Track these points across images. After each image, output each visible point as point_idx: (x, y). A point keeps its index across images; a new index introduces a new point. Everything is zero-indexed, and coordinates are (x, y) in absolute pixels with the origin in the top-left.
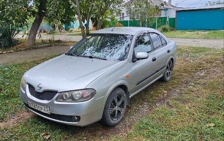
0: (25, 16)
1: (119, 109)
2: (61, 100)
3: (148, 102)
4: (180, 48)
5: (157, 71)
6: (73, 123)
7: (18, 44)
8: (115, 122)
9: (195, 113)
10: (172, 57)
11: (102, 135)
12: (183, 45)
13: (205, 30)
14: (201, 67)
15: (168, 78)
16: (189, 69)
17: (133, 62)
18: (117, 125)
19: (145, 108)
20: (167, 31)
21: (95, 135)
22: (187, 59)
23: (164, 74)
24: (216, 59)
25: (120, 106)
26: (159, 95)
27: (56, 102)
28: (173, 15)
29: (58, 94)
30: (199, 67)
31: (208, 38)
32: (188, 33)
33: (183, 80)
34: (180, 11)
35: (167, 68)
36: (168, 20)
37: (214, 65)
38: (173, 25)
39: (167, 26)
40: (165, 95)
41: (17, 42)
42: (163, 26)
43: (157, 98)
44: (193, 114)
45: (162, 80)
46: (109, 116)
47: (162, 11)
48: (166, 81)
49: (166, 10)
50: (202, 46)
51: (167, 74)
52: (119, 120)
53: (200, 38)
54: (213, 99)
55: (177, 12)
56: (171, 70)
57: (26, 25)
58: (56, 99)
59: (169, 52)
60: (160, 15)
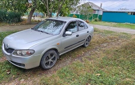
0: (27, 8)
1: (52, 61)
2: (16, 54)
3: (72, 57)
4: (99, 30)
5: (79, 42)
6: (22, 67)
7: (23, 21)
8: (49, 67)
9: (93, 66)
10: (90, 35)
11: (39, 74)
12: (102, 29)
13: (116, 22)
14: (106, 41)
15: (86, 46)
16: (100, 41)
17: (63, 36)
18: (50, 69)
19: (68, 61)
20: (97, 21)
21: (35, 74)
22: (100, 36)
23: (84, 44)
24: (115, 38)
25: (53, 59)
26: (79, 54)
27: (13, 55)
28: (101, 13)
29: (14, 51)
30: (105, 41)
31: (116, 27)
32: (107, 23)
33: (94, 47)
34: (105, 12)
35: (87, 40)
36: (98, 16)
37: (113, 41)
38: (101, 18)
39: (97, 19)
40: (82, 54)
41: (23, 20)
42: (95, 19)
43: (77, 56)
44: (92, 67)
45: (83, 46)
46: (44, 65)
47: (96, 11)
48: (85, 47)
49: (98, 10)
50: (111, 30)
51: (87, 43)
52: (52, 66)
53: (111, 26)
54: (106, 59)
55: (103, 12)
56: (89, 41)
57: (27, 12)
58: (13, 54)
59: (88, 32)
60: (95, 13)
